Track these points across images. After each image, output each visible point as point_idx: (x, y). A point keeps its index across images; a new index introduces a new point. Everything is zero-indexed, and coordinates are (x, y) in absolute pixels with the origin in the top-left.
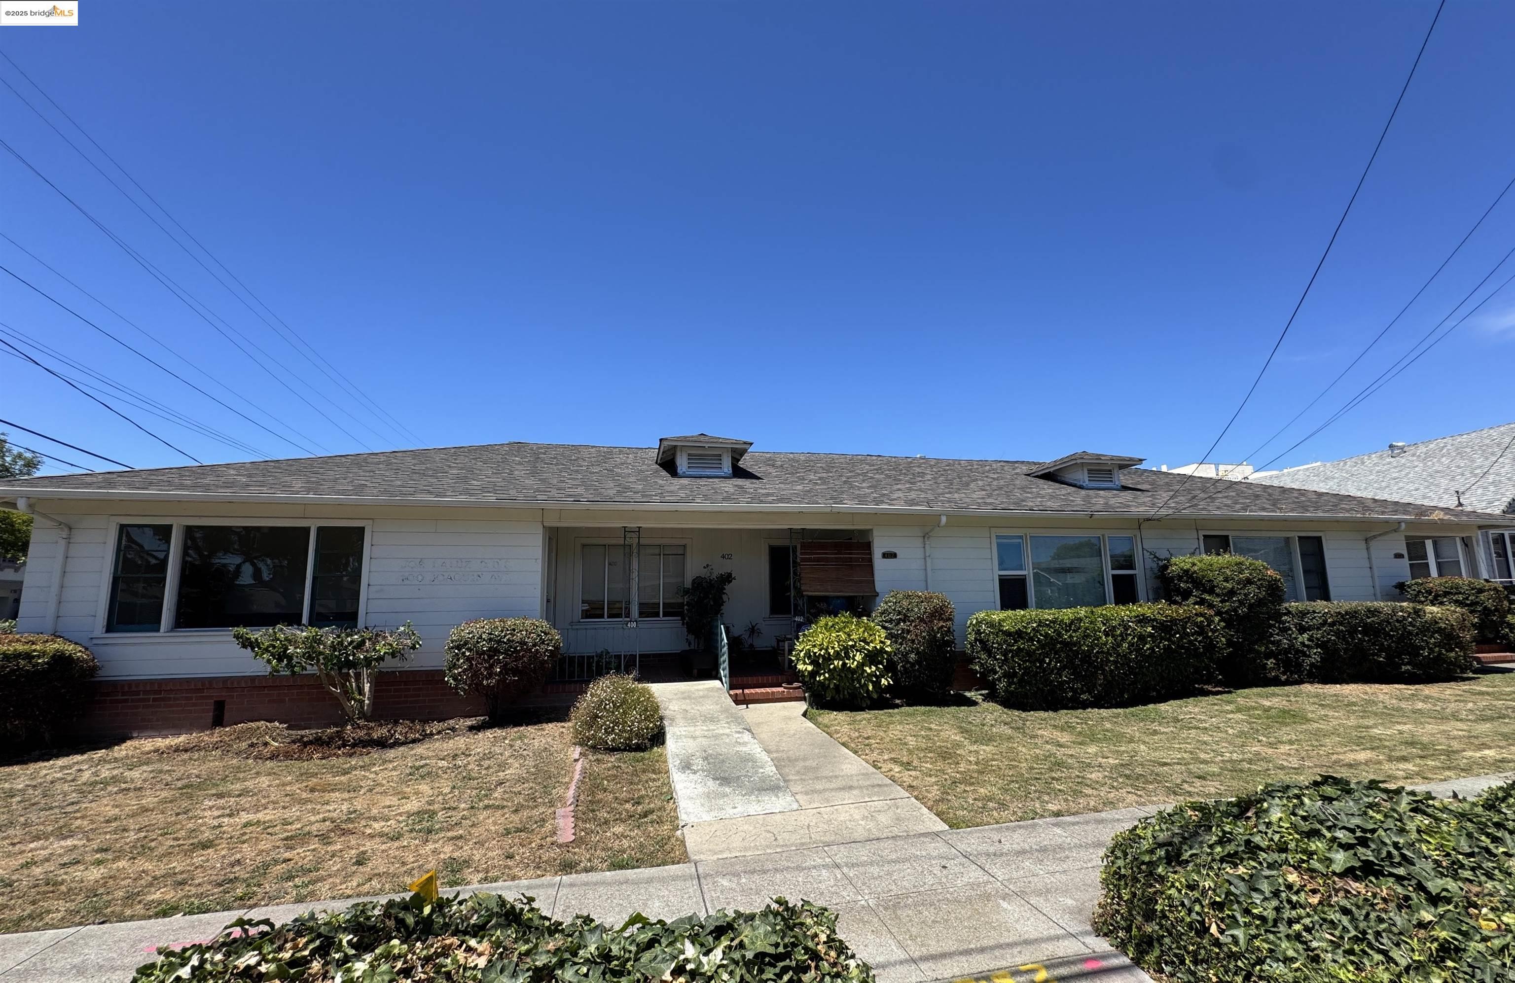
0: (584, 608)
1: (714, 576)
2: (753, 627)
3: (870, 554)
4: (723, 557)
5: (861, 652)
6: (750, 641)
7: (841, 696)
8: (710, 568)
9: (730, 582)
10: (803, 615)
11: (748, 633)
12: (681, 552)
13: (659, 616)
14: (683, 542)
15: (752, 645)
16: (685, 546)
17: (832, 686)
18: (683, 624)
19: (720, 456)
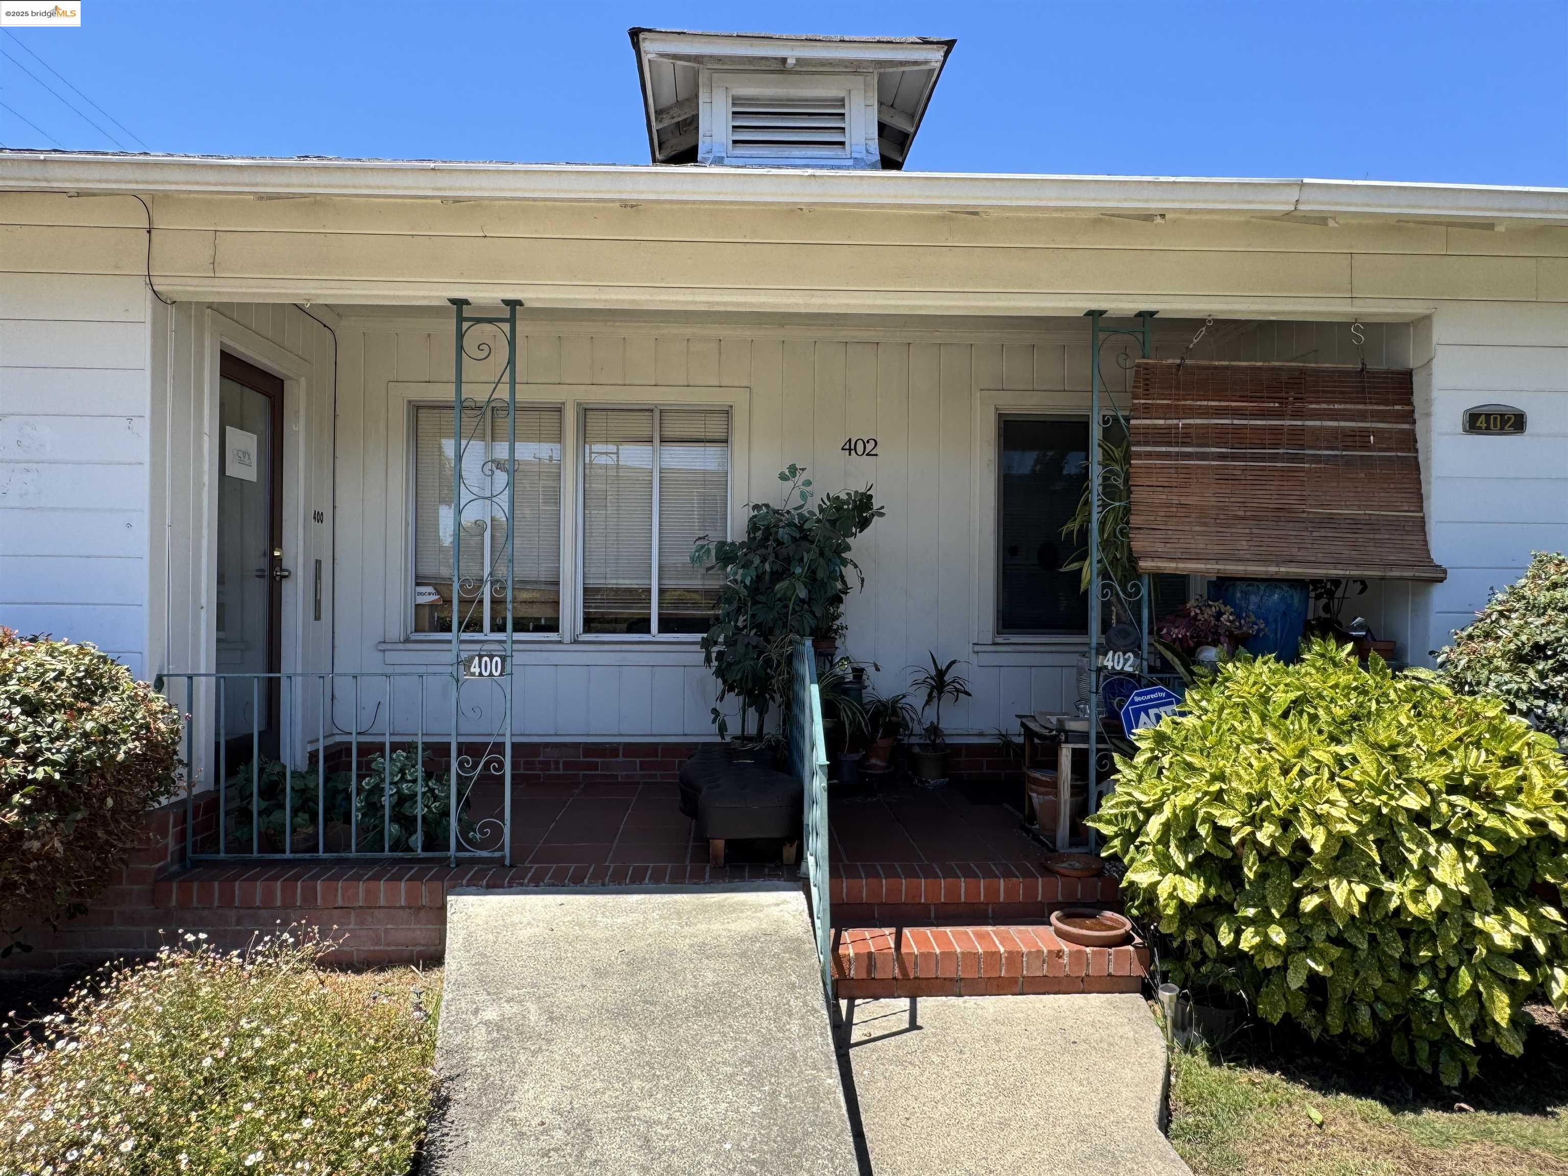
0: (421, 600)
1: (812, 506)
2: (941, 674)
3: (1409, 417)
4: (850, 448)
5: (1460, 844)
6: (929, 717)
7: (1335, 1024)
8: (801, 478)
9: (864, 524)
10: (1135, 648)
11: (924, 692)
12: (715, 428)
13: (648, 631)
14: (719, 399)
15: (934, 730)
16: (727, 413)
17: (1296, 981)
18: (708, 660)
19: (841, 102)
